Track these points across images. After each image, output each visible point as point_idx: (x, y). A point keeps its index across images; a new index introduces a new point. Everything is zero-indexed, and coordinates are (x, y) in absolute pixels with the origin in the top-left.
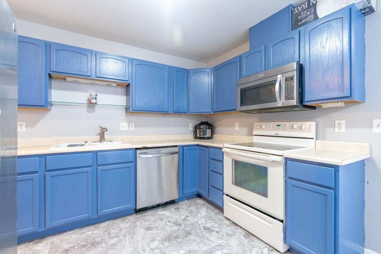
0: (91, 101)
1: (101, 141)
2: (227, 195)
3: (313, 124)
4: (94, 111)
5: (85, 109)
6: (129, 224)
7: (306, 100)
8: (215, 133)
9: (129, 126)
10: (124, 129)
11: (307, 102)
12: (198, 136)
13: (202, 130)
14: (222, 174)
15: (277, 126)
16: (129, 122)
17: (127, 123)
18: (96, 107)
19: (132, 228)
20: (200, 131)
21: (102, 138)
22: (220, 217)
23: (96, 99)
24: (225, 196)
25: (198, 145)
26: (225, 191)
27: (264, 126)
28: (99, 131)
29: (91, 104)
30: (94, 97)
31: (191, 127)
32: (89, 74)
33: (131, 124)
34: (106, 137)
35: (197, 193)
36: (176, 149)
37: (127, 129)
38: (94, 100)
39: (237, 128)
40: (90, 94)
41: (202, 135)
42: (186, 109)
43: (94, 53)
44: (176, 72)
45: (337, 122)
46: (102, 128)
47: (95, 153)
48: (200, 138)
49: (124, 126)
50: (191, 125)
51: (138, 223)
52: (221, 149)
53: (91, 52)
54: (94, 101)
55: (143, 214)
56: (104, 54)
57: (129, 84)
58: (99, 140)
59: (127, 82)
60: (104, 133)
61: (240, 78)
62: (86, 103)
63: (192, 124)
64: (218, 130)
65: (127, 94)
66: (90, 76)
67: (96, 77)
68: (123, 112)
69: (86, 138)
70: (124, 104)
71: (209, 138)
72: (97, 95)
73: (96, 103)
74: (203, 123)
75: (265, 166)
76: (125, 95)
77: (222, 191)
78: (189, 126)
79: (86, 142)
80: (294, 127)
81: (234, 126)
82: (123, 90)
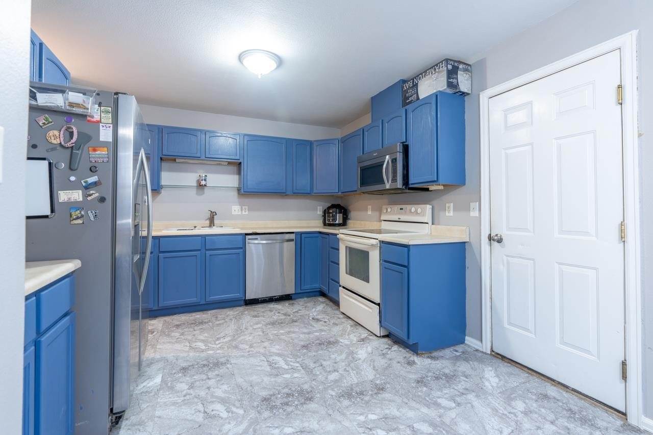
0: (200, 183)
1: (210, 226)
2: (344, 287)
3: (428, 207)
4: (204, 193)
5: (194, 191)
6: (237, 312)
7: (410, 183)
8: (349, 219)
9: (242, 210)
10: (236, 213)
11: (412, 184)
12: (327, 222)
13: (331, 215)
14: (338, 264)
15: (401, 209)
16: (241, 205)
17: (239, 207)
18: (206, 189)
19: (239, 315)
20: (329, 216)
21: (212, 223)
22: (337, 312)
23: (205, 180)
24: (341, 288)
25: (320, 233)
26: (341, 283)
27: (389, 210)
28: (208, 215)
29: (201, 186)
30: (203, 178)
31: (320, 211)
32: (198, 155)
33: (243, 207)
34: (216, 222)
35: (319, 290)
36: (293, 236)
37: (240, 213)
38: (203, 181)
39: (370, 213)
40: (200, 176)
41: (331, 220)
42: (309, 189)
43: (204, 132)
44: (297, 145)
45: (447, 205)
46: (211, 211)
47: (204, 237)
48: (330, 225)
49: (236, 209)
50: (320, 209)
51: (246, 312)
52: (336, 235)
53: (201, 131)
54: (203, 183)
55: (254, 306)
56: (213, 132)
57: (240, 163)
58: (208, 225)
59: (238, 161)
60: (213, 217)
61: (363, 154)
62: (196, 185)
63: (321, 207)
64: (352, 214)
65: (239, 173)
66: (200, 157)
67: (206, 158)
68: (235, 193)
69: (195, 223)
70: (236, 185)
71: (339, 225)
72: (206, 176)
73: (205, 185)
74: (333, 206)
75: (367, 250)
76: (237, 174)
77: (339, 283)
78: (317, 210)
79: (195, 227)
80: (412, 211)
81: (366, 210)
82: (235, 168)
